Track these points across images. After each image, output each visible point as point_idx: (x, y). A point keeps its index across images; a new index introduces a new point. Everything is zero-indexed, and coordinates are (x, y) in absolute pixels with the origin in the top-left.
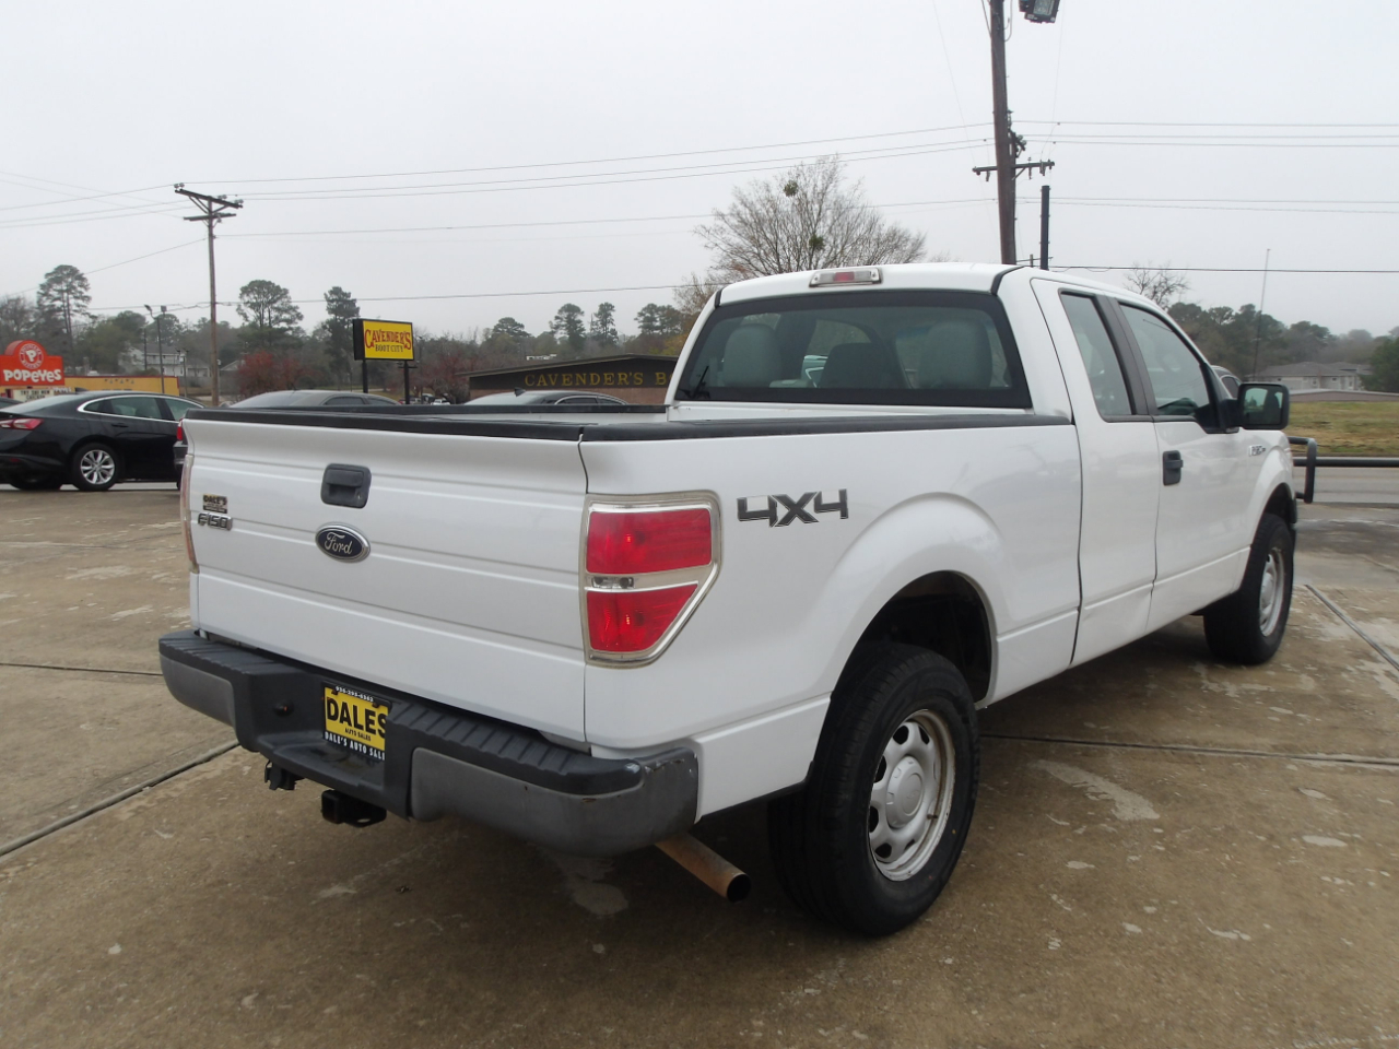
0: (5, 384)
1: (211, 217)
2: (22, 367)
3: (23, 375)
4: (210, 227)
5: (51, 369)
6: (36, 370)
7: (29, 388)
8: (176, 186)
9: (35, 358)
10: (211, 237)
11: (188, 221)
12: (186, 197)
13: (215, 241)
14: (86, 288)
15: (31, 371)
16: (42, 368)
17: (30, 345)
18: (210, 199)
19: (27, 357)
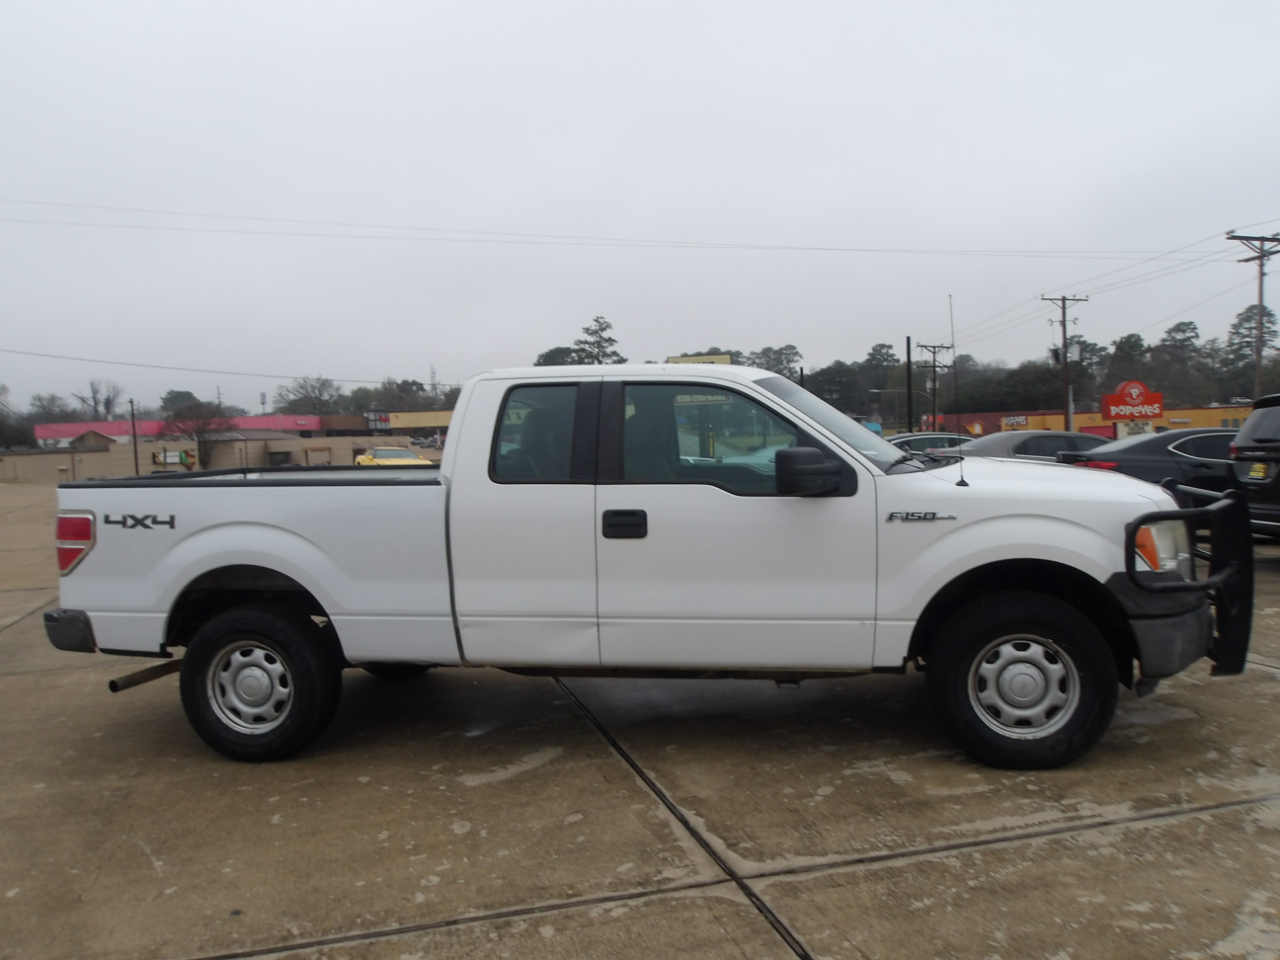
0: (1113, 418)
1: (1263, 256)
2: (1126, 404)
3: (1126, 410)
4: (1262, 266)
5: (1150, 403)
6: (1137, 405)
7: (1132, 421)
8: (1228, 233)
9: (1138, 396)
10: (1262, 274)
11: (1243, 263)
12: (1237, 242)
13: (1266, 278)
14: (1273, 323)
15: (1133, 406)
16: (1143, 404)
17: (1134, 385)
18: (1263, 239)
19: (1131, 395)
